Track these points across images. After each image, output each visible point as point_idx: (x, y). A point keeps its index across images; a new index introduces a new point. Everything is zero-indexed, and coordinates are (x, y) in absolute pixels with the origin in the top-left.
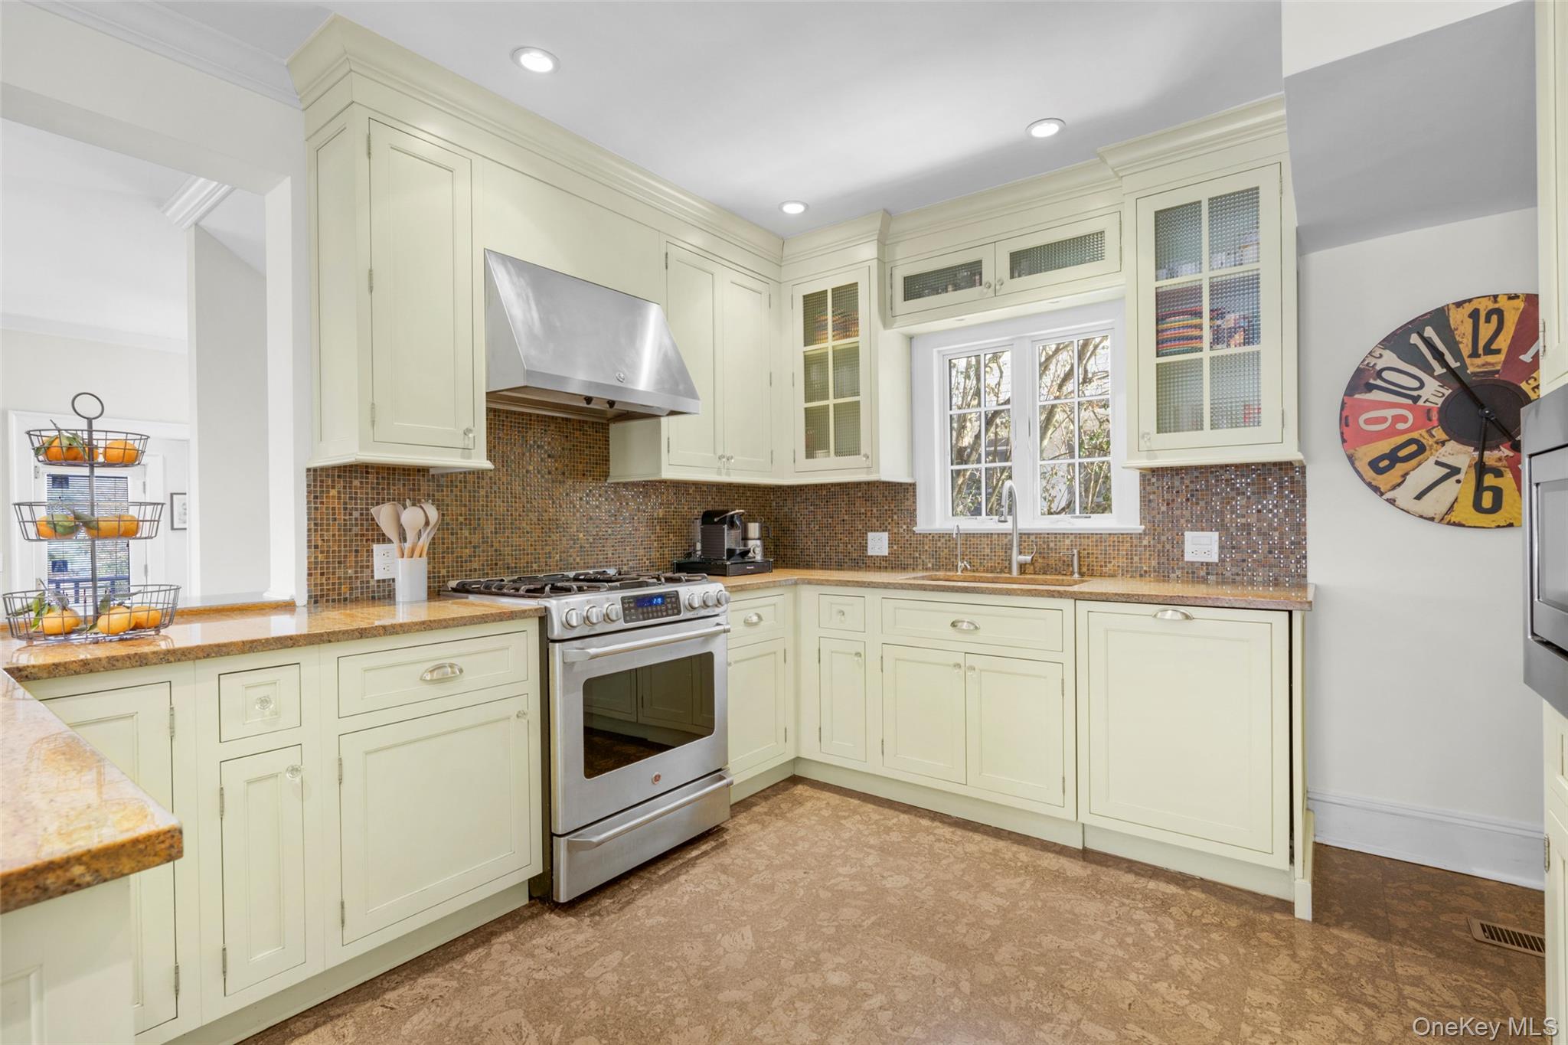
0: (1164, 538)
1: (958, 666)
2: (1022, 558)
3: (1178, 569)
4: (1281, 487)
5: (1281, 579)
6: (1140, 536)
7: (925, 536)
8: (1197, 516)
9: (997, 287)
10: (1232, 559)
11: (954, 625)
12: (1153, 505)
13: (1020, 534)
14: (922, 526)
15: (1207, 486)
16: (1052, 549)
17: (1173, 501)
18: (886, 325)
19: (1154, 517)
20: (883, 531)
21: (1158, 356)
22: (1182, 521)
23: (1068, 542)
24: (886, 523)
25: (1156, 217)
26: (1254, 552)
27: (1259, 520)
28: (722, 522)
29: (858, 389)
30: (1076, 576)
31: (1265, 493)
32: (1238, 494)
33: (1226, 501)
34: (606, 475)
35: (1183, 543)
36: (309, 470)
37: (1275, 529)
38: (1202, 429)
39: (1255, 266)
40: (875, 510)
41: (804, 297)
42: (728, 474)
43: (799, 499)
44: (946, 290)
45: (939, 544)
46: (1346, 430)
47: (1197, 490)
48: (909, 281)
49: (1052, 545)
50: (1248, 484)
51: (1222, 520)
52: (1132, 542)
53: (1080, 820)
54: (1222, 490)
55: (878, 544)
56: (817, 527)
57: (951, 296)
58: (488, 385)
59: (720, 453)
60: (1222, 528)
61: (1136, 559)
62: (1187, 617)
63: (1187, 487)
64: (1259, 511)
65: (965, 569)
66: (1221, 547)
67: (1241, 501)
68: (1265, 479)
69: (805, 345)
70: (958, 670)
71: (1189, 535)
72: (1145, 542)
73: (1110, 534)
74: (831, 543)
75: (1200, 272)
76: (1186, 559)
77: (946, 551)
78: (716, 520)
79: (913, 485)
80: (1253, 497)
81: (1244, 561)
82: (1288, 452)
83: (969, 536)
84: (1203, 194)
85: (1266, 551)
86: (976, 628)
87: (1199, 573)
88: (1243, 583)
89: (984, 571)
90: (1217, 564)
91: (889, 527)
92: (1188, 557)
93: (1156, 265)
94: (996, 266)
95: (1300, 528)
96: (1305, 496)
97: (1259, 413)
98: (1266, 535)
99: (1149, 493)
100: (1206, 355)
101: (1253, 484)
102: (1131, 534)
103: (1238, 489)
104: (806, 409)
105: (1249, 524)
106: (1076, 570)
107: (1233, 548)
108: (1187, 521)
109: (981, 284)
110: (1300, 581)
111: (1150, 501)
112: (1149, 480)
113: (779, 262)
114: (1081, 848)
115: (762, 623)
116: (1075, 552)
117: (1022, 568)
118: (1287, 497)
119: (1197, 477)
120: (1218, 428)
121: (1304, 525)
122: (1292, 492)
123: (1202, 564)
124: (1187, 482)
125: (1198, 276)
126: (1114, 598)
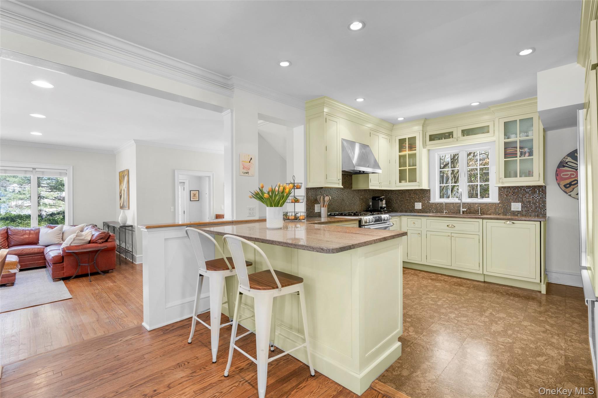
0: (505, 204)
1: (448, 236)
2: (464, 210)
3: (509, 212)
4: (539, 192)
5: (539, 215)
6: (498, 204)
7: (433, 204)
8: (515, 199)
9: (458, 139)
10: (525, 210)
11: (448, 226)
12: (502, 196)
13: (463, 203)
14: (432, 201)
15: (518, 191)
16: (472, 207)
17: (508, 195)
18: (424, 148)
19: (502, 199)
20: (420, 202)
21: (505, 158)
22: (511, 200)
23: (477, 205)
24: (421, 200)
25: (504, 123)
26: (531, 208)
27: (533, 200)
28: (379, 200)
29: (416, 165)
30: (480, 214)
31: (535, 193)
32: (527, 193)
33: (523, 195)
34: (352, 188)
35: (511, 206)
36: (306, 188)
37: (537, 202)
38: (517, 177)
39: (532, 137)
40: (417, 196)
41: (399, 139)
42: (381, 187)
43: (393, 193)
44: (442, 139)
45: (437, 206)
46: (557, 177)
47: (515, 192)
48: (431, 136)
49: (472, 206)
50: (530, 191)
51: (522, 200)
52: (496, 206)
53: (484, 273)
54: (522, 192)
55: (418, 206)
56: (399, 201)
57: (443, 141)
58: (342, 169)
59: (380, 182)
60: (522, 202)
61: (497, 210)
62: (513, 223)
63: (512, 191)
64: (533, 198)
65: (446, 213)
66: (522, 207)
67: (527, 195)
68: (534, 189)
69: (399, 152)
70: (449, 237)
71: (512, 204)
72: (500, 206)
73: (489, 203)
74: (403, 205)
75: (517, 138)
76: (512, 210)
77: (440, 208)
78: (377, 199)
79: (430, 190)
80: (531, 194)
81: (528, 210)
82: (541, 183)
83: (446, 204)
84: (518, 118)
85: (535, 208)
86: (454, 226)
87: (515, 214)
88: (528, 216)
89: (451, 213)
90: (521, 211)
91: (422, 201)
92: (512, 209)
93: (504, 134)
94: (457, 133)
95: (544, 202)
96: (546, 194)
97: (533, 173)
98: (535, 204)
99: (501, 193)
100: (518, 158)
101: (531, 191)
102: (496, 203)
103: (527, 192)
104: (399, 170)
105: (530, 201)
106: (480, 212)
107: (525, 207)
108: (512, 200)
109: (453, 138)
110: (544, 215)
111: (501, 195)
112: (501, 189)
113: (391, 130)
114: (483, 281)
115: (394, 225)
116: (479, 208)
117: (463, 212)
118: (541, 194)
119: (515, 189)
120: (522, 177)
121: (546, 201)
122: (542, 193)
123: (516, 211)
124: (512, 190)
125: (516, 139)
126: (494, 219)
